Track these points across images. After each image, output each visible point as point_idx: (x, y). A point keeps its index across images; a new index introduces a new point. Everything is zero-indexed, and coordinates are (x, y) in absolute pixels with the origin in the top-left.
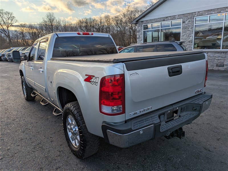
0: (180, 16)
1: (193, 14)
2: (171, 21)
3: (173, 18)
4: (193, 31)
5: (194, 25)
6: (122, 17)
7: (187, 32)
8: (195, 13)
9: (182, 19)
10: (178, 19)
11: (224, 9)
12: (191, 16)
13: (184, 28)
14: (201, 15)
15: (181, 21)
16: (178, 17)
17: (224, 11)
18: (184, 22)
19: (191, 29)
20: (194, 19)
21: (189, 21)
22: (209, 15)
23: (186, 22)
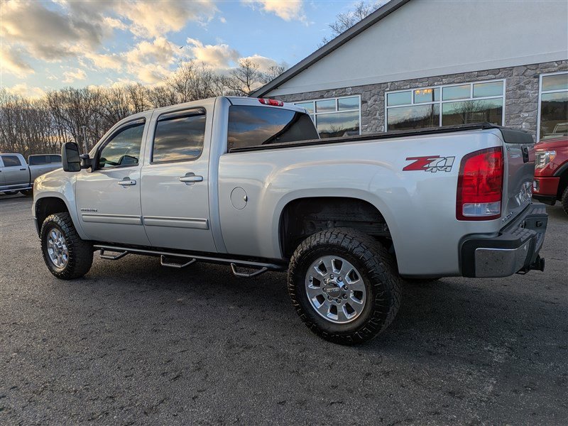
0: (356, 90)
1: (382, 86)
2: (336, 98)
3: (342, 92)
4: (384, 120)
5: (386, 107)
6: (172, 90)
7: (373, 122)
8: (385, 85)
9: (360, 96)
10: (351, 95)
11: (439, 78)
12: (377, 90)
13: (365, 114)
14: (398, 89)
15: (358, 99)
16: (352, 90)
17: (439, 83)
18: (364, 102)
19: (380, 115)
20: (384, 95)
21: (375, 101)
22: (412, 90)
23: (369, 102)
